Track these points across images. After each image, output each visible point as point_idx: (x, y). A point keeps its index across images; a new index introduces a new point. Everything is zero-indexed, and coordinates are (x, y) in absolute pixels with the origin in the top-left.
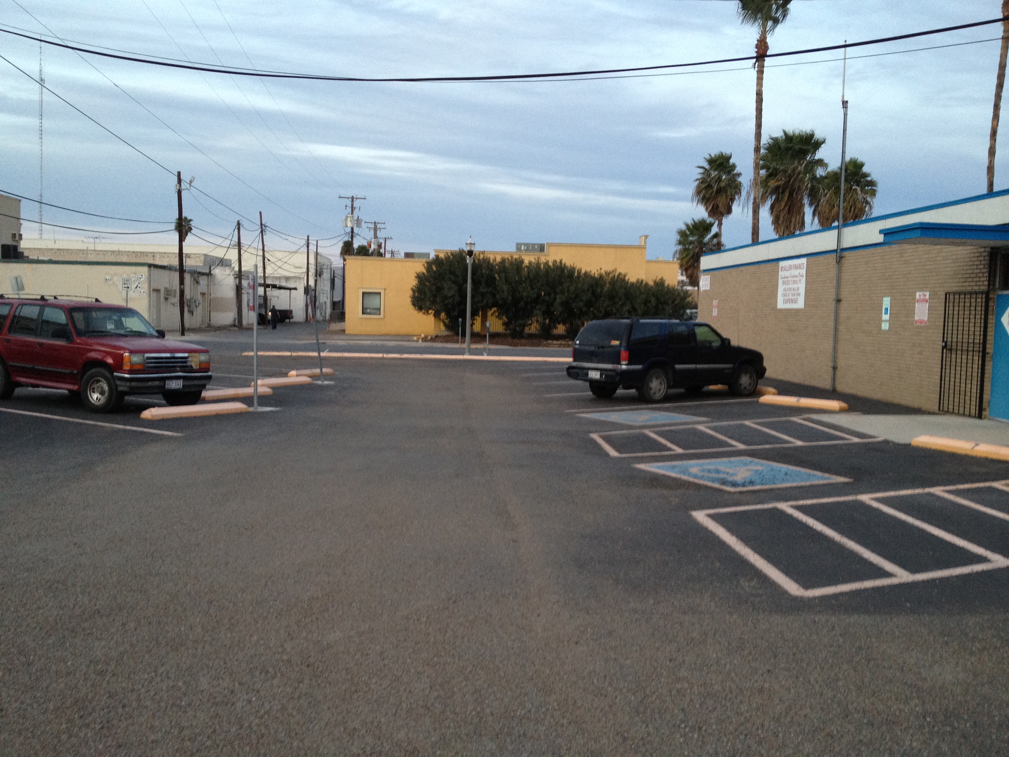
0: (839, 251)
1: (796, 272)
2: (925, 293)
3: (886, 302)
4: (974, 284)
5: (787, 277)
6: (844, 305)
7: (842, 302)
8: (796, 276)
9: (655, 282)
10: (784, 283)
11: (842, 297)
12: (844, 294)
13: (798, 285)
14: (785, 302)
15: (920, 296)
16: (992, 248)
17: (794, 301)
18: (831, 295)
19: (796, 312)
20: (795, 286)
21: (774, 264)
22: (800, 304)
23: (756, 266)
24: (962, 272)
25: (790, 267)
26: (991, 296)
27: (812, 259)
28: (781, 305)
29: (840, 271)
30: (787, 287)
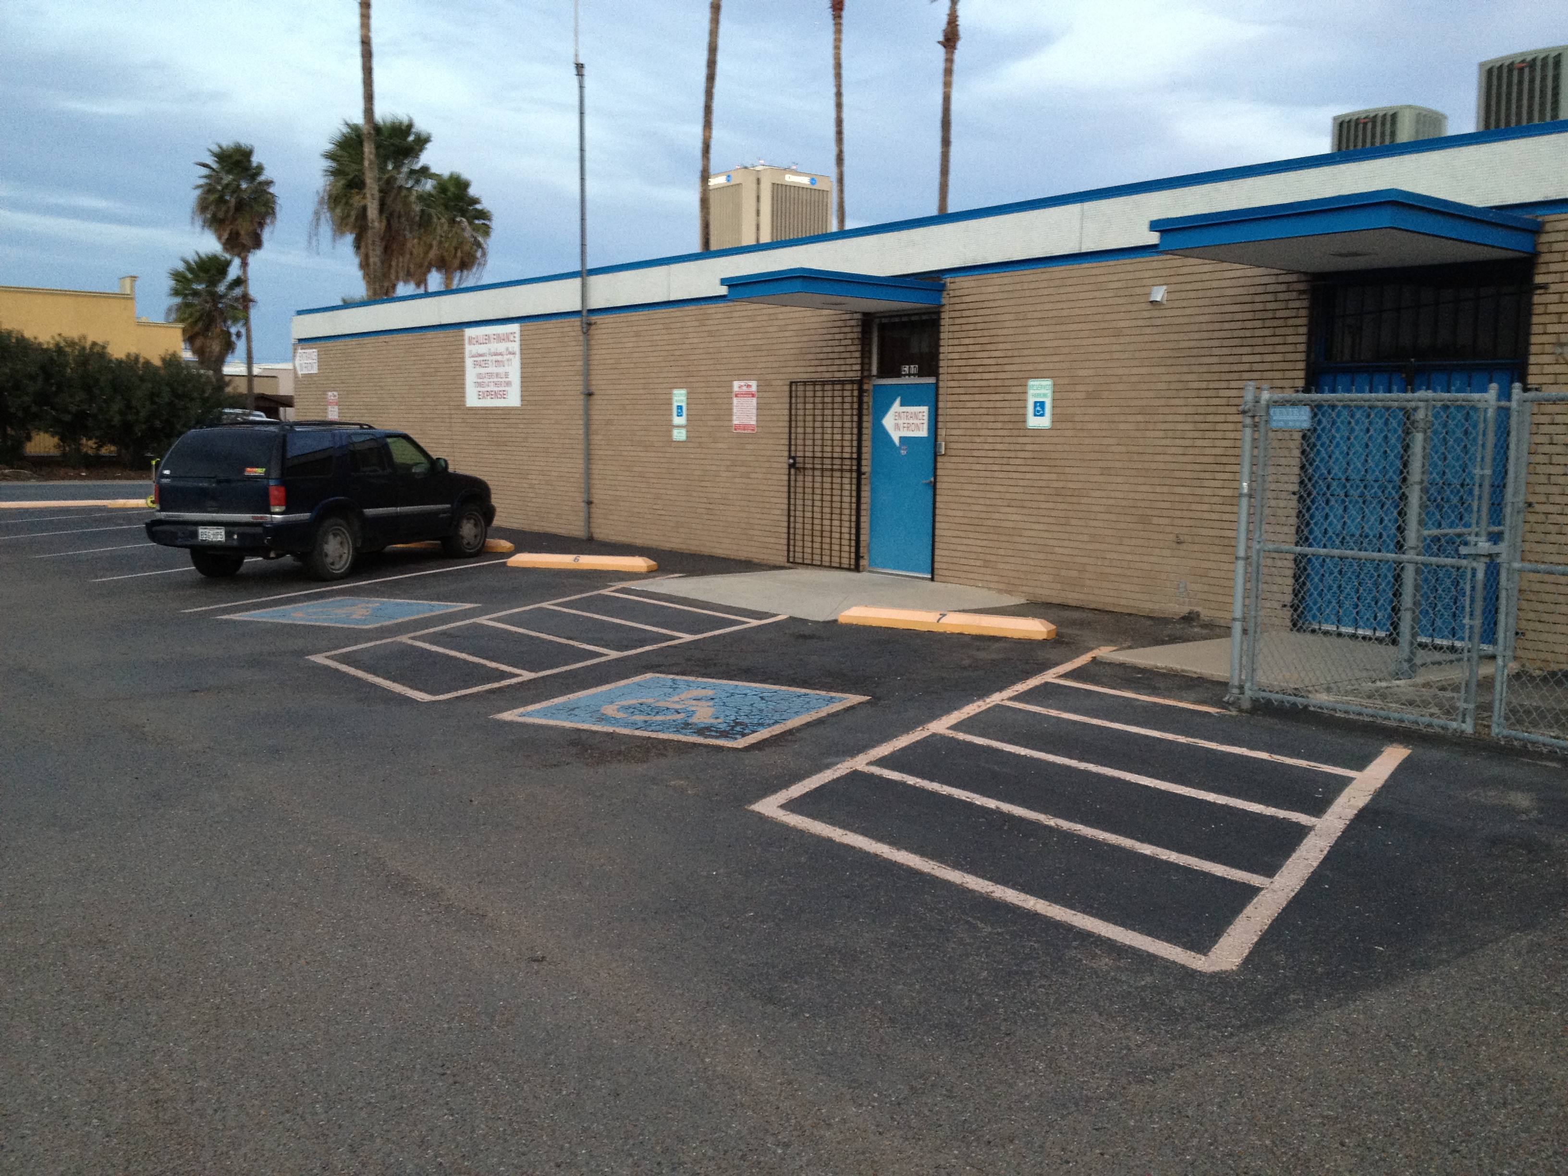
0: (584, 313)
1: (501, 347)
2: (750, 383)
3: (679, 397)
4: (835, 368)
5: (481, 355)
6: (597, 400)
7: (595, 397)
8: (501, 354)
9: (163, 360)
10: (476, 364)
11: (593, 389)
12: (598, 383)
13: (507, 369)
14: (481, 396)
15: (740, 387)
16: (865, 314)
17: (503, 395)
18: (577, 386)
19: (506, 412)
20: (500, 370)
21: (451, 332)
22: (513, 399)
23: (417, 334)
24: (813, 350)
25: (488, 339)
26: (865, 387)
27: (531, 325)
28: (472, 400)
29: (588, 346)
30: (483, 371)
